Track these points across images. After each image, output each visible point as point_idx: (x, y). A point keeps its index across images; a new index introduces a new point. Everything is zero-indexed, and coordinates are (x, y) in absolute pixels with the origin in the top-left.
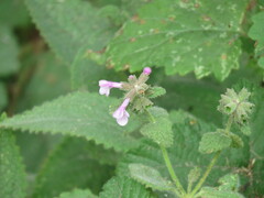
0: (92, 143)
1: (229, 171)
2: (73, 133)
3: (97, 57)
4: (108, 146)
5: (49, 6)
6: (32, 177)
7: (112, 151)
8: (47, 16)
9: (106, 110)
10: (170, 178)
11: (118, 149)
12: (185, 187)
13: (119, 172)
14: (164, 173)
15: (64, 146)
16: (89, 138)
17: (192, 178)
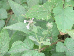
0: (22, 32)
1: (48, 38)
2: (18, 30)
3: (24, 16)
4: (25, 33)
5: (14, 6)
6: (10, 38)
7: (26, 33)
8: (14, 8)
9: (25, 26)
10: (37, 39)
11: (27, 33)
12: (39, 41)
13: (27, 37)
14: (35, 38)
15: (16, 32)
16: (21, 31)
17: (41, 39)
